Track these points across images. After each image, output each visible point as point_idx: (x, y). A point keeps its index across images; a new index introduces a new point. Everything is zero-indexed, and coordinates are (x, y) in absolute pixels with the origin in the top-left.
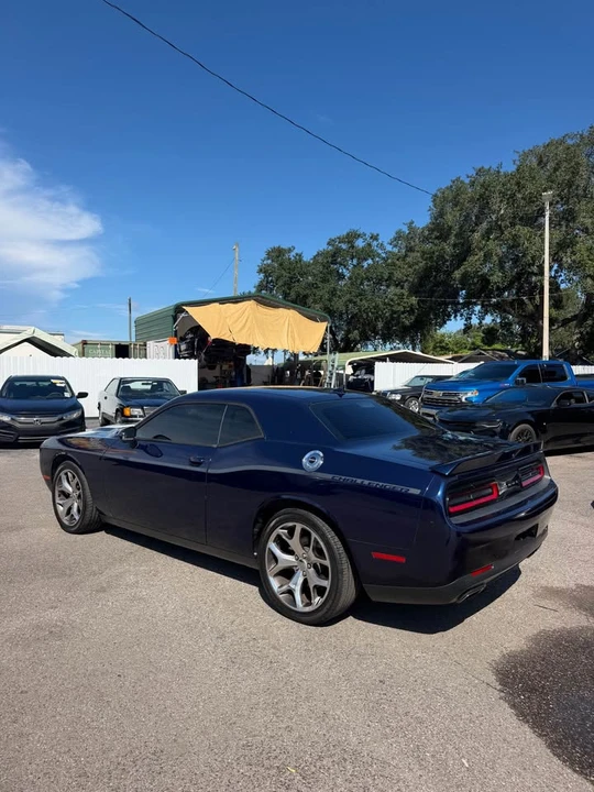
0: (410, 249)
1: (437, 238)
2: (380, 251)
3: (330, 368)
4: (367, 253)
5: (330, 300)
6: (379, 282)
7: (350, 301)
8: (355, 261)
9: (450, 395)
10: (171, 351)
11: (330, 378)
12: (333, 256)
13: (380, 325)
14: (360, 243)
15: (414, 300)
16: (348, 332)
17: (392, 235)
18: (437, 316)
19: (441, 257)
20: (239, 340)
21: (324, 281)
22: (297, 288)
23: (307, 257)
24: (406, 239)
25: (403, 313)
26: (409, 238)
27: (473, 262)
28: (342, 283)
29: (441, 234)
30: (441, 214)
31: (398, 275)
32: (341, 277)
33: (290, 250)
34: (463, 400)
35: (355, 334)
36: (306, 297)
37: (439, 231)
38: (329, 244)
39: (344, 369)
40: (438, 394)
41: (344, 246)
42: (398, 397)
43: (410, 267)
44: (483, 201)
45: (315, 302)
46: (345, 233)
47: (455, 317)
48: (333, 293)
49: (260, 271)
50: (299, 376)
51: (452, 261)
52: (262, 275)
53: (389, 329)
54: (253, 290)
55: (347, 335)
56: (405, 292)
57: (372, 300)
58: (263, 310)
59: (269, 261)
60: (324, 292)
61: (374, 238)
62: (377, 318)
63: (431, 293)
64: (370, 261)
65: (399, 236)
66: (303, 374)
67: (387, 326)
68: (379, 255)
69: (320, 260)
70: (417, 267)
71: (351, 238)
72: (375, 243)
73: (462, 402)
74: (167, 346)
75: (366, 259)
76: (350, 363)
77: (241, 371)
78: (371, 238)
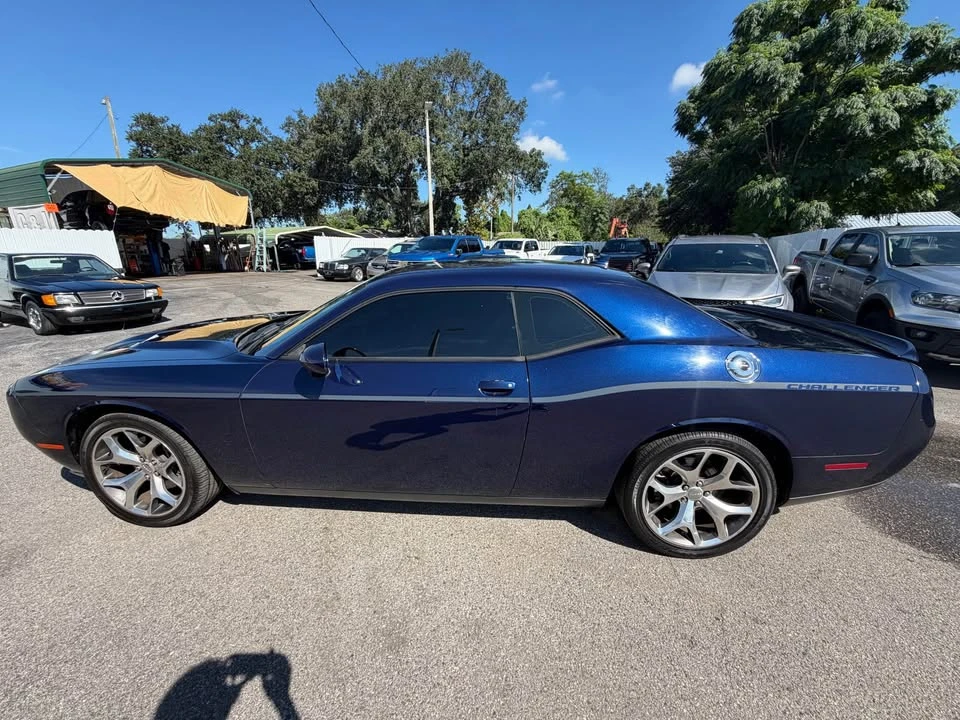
0: (303, 137)
1: (327, 129)
2: (265, 135)
4: (254, 135)
8: (242, 142)
10: (53, 220)
11: (261, 252)
12: (218, 133)
14: (244, 125)
19: (334, 147)
20: (153, 210)
25: (307, 194)
26: (299, 127)
27: (365, 155)
29: (331, 126)
30: (327, 108)
31: (297, 159)
32: (231, 154)
33: (163, 121)
37: (328, 123)
38: (210, 119)
39: (274, 242)
41: (228, 125)
42: (346, 267)
43: (306, 153)
44: (367, 101)
46: (226, 111)
49: (130, 138)
51: (345, 152)
54: (127, 157)
56: (306, 175)
58: (172, 177)
59: (140, 129)
61: (257, 121)
62: (275, 198)
64: (258, 143)
65: (289, 124)
66: (227, 248)
68: (266, 139)
69: (204, 134)
70: (314, 154)
71: (234, 117)
72: (259, 126)
75: (253, 141)
77: (156, 245)
78: (254, 120)
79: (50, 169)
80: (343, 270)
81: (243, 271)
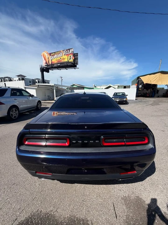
79: (138, 78)
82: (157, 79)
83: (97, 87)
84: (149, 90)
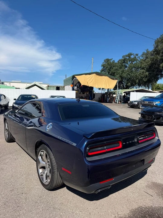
0: (147, 58)
1: (155, 54)
2: (138, 59)
3: (118, 94)
4: (135, 59)
5: (122, 74)
6: (138, 68)
7: (128, 74)
8: (130, 62)
9: (150, 103)
10: (71, 88)
11: (118, 97)
12: (124, 61)
13: (137, 81)
15: (147, 73)
16: (127, 83)
17: (142, 53)
18: (155, 78)
19: (156, 60)
20: (90, 85)
21: (121, 68)
22: (112, 70)
23: (116, 61)
24: (146, 55)
25: (144, 77)
28: (126, 69)
29: (157, 53)
30: (157, 46)
31: (143, 66)
32: (126, 67)
33: (111, 60)
34: (155, 105)
35: (129, 84)
36: (114, 73)
37: (157, 51)
38: (123, 57)
39: (122, 94)
40: (147, 102)
41: (128, 58)
43: (146, 63)
45: (117, 74)
46: (128, 54)
47: (161, 79)
48: (123, 71)
49: (102, 66)
50: (109, 96)
51: (160, 61)
52: (102, 67)
53: (140, 82)
55: (126, 84)
56: (145, 71)
57: (135, 74)
58: (98, 76)
59: (105, 63)
60: (120, 71)
61: (137, 55)
62: (136, 79)
63: (153, 71)
64: (135, 62)
65: (143, 54)
66: (110, 95)
67: (139, 81)
68: (138, 60)
69: (120, 62)
70: (148, 63)
71: (129, 55)
72: (137, 57)
73: (154, 105)
74: (70, 87)
75: (134, 61)
76: (124, 92)
77: (92, 94)
78: (136, 55)
79: (74, 77)
80: (135, 104)
81: (112, 103)
82: (93, 81)
83: (5, 83)
84: (85, 93)
